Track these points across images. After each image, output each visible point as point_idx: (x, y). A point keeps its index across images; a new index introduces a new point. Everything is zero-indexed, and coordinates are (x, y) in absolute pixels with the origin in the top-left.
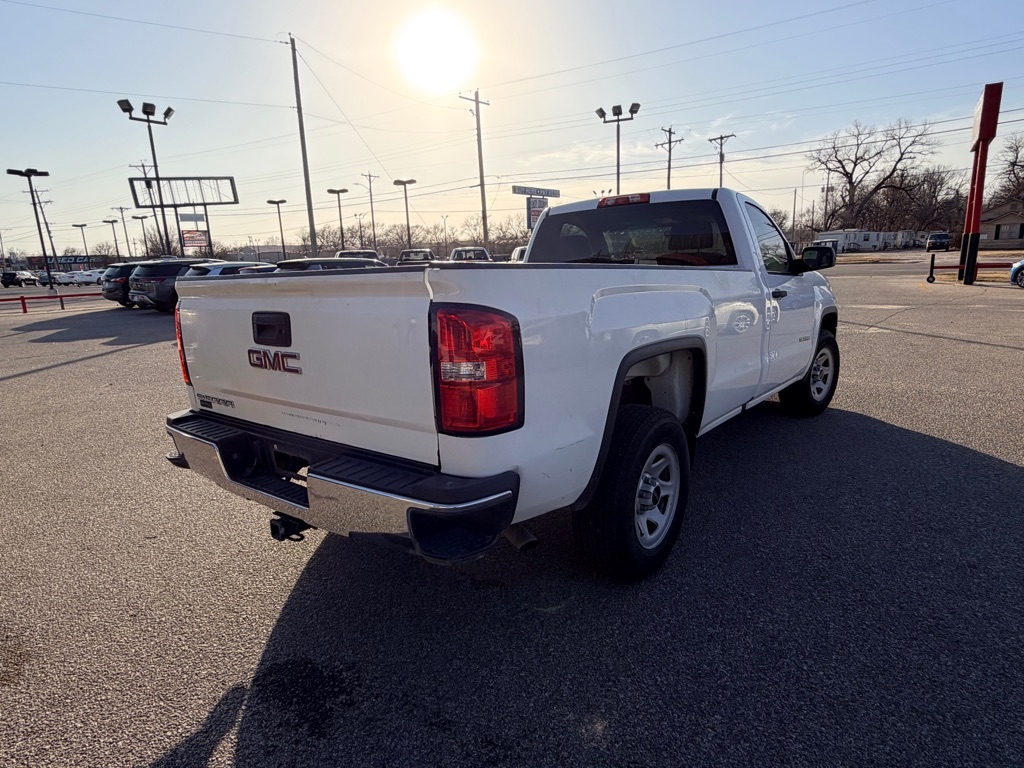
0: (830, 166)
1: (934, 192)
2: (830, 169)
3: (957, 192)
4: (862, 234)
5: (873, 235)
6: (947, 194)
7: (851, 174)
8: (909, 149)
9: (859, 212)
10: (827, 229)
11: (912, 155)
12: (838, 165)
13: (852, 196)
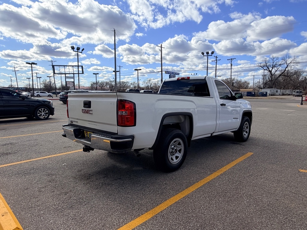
0: (264, 68)
1: (298, 77)
2: (264, 69)
3: (305, 78)
4: (276, 90)
5: (279, 90)
6: (302, 78)
7: (271, 71)
8: (290, 64)
9: (274, 83)
10: (264, 88)
11: (290, 66)
12: (267, 68)
13: (272, 78)
